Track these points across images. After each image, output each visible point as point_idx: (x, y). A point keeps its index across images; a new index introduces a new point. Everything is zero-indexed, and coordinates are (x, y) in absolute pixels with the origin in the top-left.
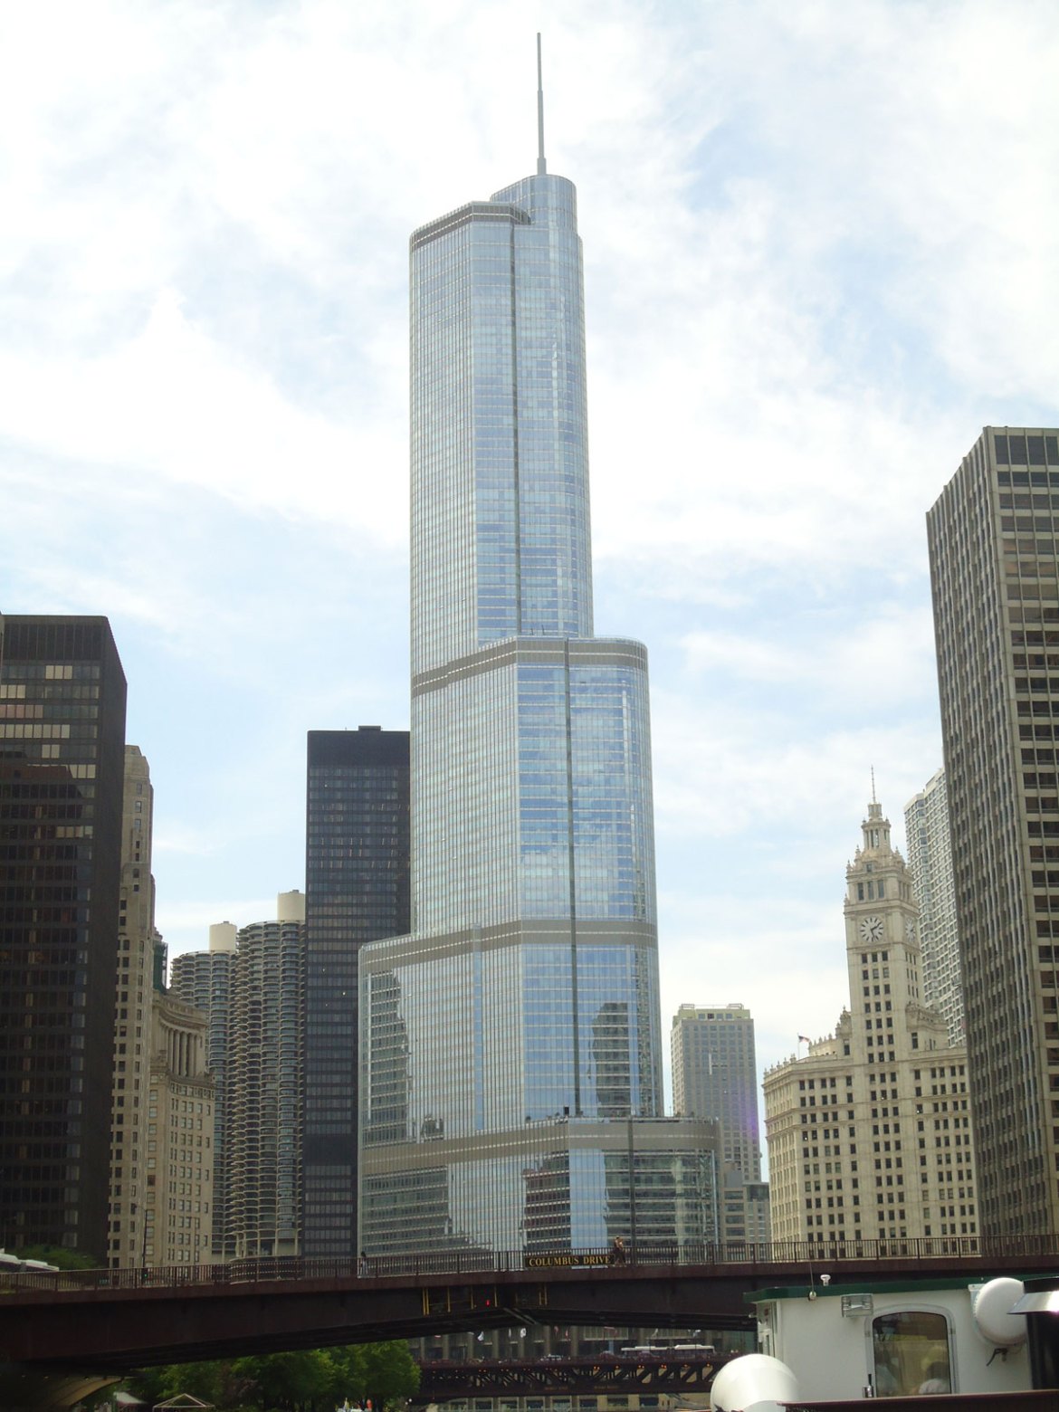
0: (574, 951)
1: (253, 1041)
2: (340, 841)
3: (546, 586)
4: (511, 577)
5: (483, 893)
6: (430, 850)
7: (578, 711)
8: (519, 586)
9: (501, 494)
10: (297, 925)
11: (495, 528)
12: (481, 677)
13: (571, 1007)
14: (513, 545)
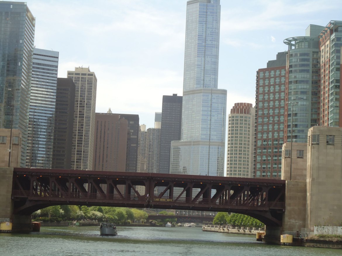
0: (209, 147)
1: (149, 151)
2: (168, 117)
3: (209, 77)
4: (202, 75)
5: (194, 135)
6: (185, 125)
7: (213, 103)
8: (204, 77)
9: (202, 59)
10: (159, 129)
11: (200, 65)
12: (196, 95)
13: (208, 157)
14: (203, 69)
